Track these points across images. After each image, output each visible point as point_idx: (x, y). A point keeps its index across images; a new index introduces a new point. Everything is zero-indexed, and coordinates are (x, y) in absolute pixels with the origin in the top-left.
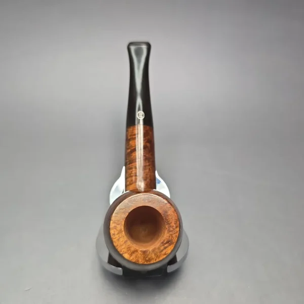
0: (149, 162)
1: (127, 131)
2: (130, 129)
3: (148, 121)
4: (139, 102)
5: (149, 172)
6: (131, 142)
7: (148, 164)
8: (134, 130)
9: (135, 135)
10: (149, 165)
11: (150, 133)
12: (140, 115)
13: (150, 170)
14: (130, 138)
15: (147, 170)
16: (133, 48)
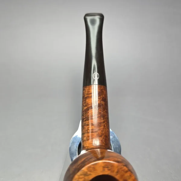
0: (104, 119)
1: (84, 90)
2: (87, 89)
3: (102, 82)
4: (94, 63)
5: (104, 129)
6: (87, 100)
7: (102, 121)
8: (90, 89)
9: (91, 94)
10: (104, 122)
11: (105, 92)
12: (95, 76)
13: (104, 127)
14: (86, 97)
15: (102, 127)
16: (89, 19)
